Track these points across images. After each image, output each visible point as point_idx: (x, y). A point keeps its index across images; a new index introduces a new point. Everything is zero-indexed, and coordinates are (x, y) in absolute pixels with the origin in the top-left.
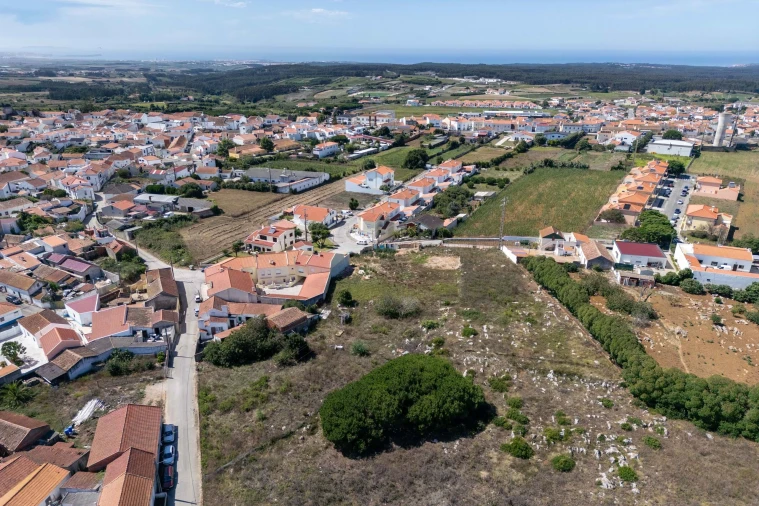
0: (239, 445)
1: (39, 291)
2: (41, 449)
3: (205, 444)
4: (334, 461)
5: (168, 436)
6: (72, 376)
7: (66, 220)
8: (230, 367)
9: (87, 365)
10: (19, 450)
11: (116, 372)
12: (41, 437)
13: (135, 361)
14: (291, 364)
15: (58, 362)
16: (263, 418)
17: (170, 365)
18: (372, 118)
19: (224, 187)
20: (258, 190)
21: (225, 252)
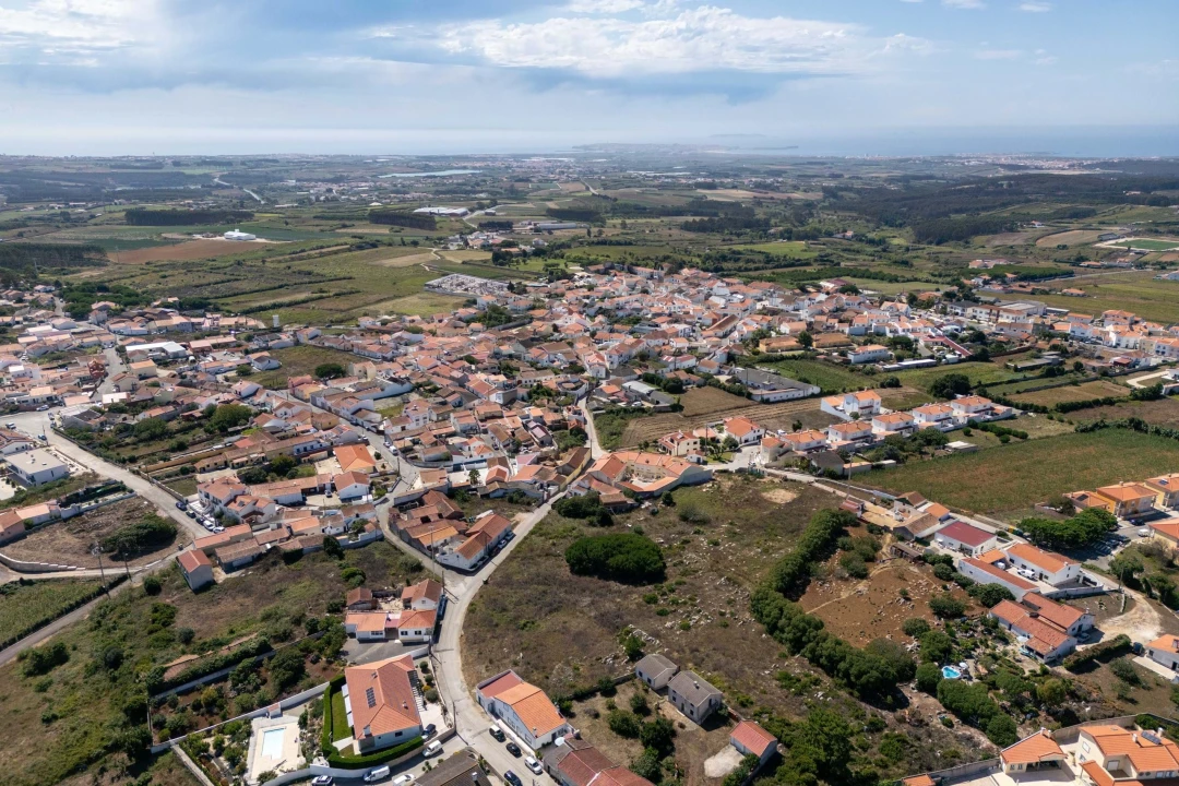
0: (532, 550)
1: (508, 445)
2: (455, 522)
3: (519, 545)
4: (565, 571)
5: (508, 536)
6: (491, 496)
7: (566, 395)
8: (564, 516)
9: (500, 493)
10: (447, 518)
11: (511, 500)
12: (457, 516)
13: (524, 498)
14: (595, 526)
15: (488, 487)
16: (554, 544)
17: (539, 507)
18: (995, 312)
19: (710, 385)
20: (734, 393)
21: (640, 445)
